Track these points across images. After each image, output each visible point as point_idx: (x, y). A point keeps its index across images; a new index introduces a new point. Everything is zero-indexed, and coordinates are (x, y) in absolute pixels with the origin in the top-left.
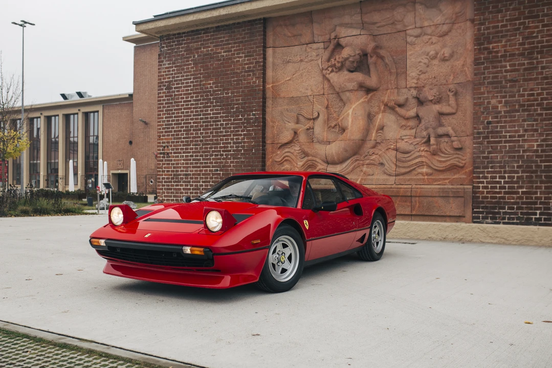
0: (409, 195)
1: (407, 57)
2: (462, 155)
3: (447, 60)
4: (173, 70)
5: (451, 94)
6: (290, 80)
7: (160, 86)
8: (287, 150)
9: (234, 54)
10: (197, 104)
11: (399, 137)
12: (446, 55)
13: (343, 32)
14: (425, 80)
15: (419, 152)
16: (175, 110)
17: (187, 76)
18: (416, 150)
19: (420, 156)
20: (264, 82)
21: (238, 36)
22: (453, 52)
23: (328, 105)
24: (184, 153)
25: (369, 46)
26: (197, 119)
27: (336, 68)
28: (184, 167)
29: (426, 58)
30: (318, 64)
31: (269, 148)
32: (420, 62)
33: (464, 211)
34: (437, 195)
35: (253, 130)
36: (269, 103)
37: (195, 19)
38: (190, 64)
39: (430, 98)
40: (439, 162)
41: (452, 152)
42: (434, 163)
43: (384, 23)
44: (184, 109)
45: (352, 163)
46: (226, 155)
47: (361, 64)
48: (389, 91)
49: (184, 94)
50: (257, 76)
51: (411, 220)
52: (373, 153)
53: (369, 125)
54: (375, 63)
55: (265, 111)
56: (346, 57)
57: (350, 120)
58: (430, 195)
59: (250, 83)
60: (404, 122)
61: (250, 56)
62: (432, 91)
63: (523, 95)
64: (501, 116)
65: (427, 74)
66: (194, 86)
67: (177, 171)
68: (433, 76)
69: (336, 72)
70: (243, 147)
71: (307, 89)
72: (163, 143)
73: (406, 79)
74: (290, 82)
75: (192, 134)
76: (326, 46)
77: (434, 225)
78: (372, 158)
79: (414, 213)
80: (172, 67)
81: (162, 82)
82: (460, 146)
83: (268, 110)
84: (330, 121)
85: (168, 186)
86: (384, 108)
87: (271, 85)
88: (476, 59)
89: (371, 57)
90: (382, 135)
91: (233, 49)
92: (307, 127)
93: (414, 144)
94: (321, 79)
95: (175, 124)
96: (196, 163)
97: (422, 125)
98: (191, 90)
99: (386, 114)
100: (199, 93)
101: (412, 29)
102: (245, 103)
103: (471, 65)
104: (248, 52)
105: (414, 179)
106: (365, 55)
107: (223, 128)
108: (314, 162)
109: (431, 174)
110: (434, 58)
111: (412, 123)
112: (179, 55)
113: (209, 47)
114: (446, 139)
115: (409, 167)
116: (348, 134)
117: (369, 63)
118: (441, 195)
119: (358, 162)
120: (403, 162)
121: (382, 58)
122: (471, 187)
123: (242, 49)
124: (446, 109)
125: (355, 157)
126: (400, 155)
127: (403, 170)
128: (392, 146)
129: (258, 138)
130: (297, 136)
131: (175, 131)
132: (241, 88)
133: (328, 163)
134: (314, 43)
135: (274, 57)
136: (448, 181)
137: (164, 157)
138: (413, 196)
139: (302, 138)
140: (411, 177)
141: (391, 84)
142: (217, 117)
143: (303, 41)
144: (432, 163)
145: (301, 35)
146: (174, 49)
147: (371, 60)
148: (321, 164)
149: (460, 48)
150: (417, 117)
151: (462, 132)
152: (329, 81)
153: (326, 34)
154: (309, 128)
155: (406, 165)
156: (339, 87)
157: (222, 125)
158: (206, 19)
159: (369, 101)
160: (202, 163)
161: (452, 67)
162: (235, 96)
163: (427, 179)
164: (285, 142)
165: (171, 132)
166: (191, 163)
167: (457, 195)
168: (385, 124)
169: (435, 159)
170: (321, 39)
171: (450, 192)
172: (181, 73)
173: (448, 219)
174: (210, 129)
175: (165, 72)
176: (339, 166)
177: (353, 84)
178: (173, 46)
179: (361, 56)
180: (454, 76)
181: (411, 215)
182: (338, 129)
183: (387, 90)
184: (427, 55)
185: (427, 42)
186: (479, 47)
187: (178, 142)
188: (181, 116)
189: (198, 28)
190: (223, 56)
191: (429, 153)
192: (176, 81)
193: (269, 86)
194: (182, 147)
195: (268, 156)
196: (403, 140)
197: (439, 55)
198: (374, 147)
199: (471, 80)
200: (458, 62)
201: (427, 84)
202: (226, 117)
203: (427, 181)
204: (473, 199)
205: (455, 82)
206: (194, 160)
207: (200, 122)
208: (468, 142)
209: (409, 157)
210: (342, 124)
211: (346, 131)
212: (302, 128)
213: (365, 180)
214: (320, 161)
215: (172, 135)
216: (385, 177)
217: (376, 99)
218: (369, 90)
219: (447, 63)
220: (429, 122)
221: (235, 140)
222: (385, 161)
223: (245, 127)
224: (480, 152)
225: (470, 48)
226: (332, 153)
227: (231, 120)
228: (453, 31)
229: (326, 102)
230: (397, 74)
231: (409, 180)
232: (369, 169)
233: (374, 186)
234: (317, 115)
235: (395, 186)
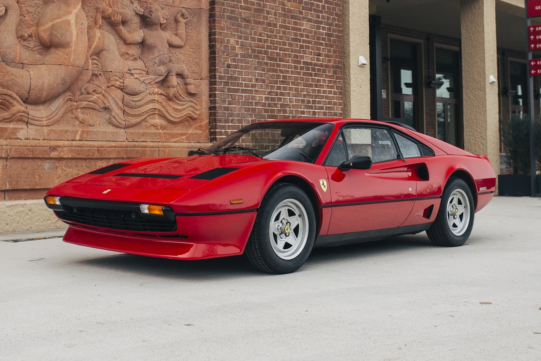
2: (195, 104)
5: (182, 20)
11: (126, 70)
15: (151, 95)
18: (148, 92)
19: (153, 101)
39: (163, 21)
40: (174, 111)
41: (187, 99)
45: (64, 104)
52: (94, 91)
57: (75, 33)
60: (124, 49)
63: (253, 39)
64: (238, 59)
78: (92, 99)
82: (195, 91)
84: (20, 27)
86: (103, 22)
90: (97, 63)
93: (146, 82)
99: (106, 32)
105: (148, 134)
108: (8, 98)
109: (166, 128)
111: (134, 51)
114: (180, 80)
115: (139, 115)
116: (71, 56)
119: (71, 103)
120: (133, 107)
125: (68, 95)
126: (128, 98)
127: (134, 120)
128: (118, 83)
133: (26, 101)
136: (185, 137)
144: (168, 112)
148: (18, 102)
155: (136, 112)
163: (163, 134)
168: (105, 48)
169: (171, 106)
176: (41, 107)
191: (164, 97)
196: (132, 74)
198: (89, 82)
199: (205, 8)
203: (163, 136)
205: (182, 6)
208: (203, 88)
209: (139, 101)
213: (88, 132)
214: (18, 98)
216: (113, 129)
217: (89, 5)
222: (112, 102)
224: (221, 101)
226: (43, 84)
231: (144, 134)
232: (87, 117)
233: (113, 144)
234: (4, 12)
235: (126, 143)
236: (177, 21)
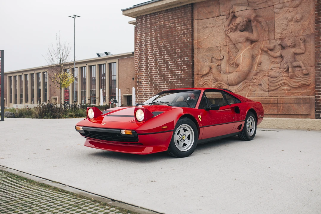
0: (277, 102)
1: (275, 21)
2: (308, 78)
3: (299, 22)
4: (143, 36)
5: (301, 42)
6: (207, 38)
7: (136, 45)
8: (206, 78)
9: (176, 25)
10: (156, 54)
11: (270, 69)
12: (298, 18)
13: (237, 9)
14: (286, 34)
15: (282, 77)
16: (144, 57)
17: (150, 38)
18: (281, 76)
19: (283, 79)
20: (193, 40)
21: (178, 14)
22: (302, 17)
23: (229, 51)
24: (149, 81)
25: (252, 16)
26: (156, 62)
27: (233, 30)
28: (149, 89)
29: (286, 21)
30: (223, 28)
31: (196, 77)
32: (282, 24)
33: (310, 111)
34: (293, 102)
35: (186, 67)
36: (196, 51)
37: (154, 6)
38: (152, 32)
39: (289, 44)
40: (294, 83)
41: (303, 76)
42: (291, 83)
43: (260, 2)
44: (149, 57)
45: (243, 85)
46: (172, 82)
47: (247, 26)
48: (264, 41)
49: (149, 49)
50: (189, 36)
51: (278, 117)
52: (255, 78)
53: (252, 62)
54: (256, 26)
55: (193, 56)
56: (238, 23)
57: (241, 59)
58: (289, 102)
59: (184, 41)
60: (273, 60)
61: (184, 25)
62: (290, 40)
65: (287, 31)
66: (154, 44)
67: (146, 92)
68: (291, 32)
69: (233, 32)
70: (181, 77)
71: (217, 43)
72: (139, 76)
73: (274, 34)
74: (208, 39)
75: (154, 70)
76: (227, 18)
77: (292, 120)
78: (254, 82)
79: (279, 113)
80: (143, 34)
81: (138, 43)
82: (307, 73)
83: (195, 55)
85: (141, 100)
86: (261, 52)
87: (197, 41)
88: (316, 20)
89: (253, 22)
90: (260, 68)
91: (175, 22)
92: (217, 64)
93: (279, 72)
94: (225, 36)
95: (144, 65)
96: (156, 87)
97: (284, 61)
98: (153, 46)
99: (263, 55)
100: (157, 47)
101: (277, 4)
102: (182, 52)
103: (313, 24)
104: (183, 23)
105: (280, 93)
106: (250, 21)
107: (171, 67)
108: (221, 84)
109: (290, 90)
110: (291, 20)
111: (278, 60)
112: (146, 27)
113: (162, 21)
114: (299, 69)
115: (276, 86)
116: (240, 68)
117: (252, 25)
118: (296, 102)
119: (246, 84)
120: (273, 83)
121: (260, 22)
122: (314, 97)
123: (180, 22)
124: (298, 51)
125: (245, 81)
126: (271, 79)
127: (273, 88)
128: (266, 74)
129: (190, 72)
130: (211, 70)
131: (144, 69)
132: (180, 44)
133: (229, 85)
134: (221, 16)
135: (198, 25)
136: (300, 93)
137: (139, 84)
138: (279, 103)
139: (214, 71)
140: (277, 92)
141: (265, 37)
142: (167, 61)
143: (214, 15)
144: (290, 83)
145: (213, 12)
146: (143, 24)
147: (253, 24)
149: (307, 14)
150: (281, 56)
151: (309, 64)
152: (229, 37)
153: (227, 11)
154: (218, 65)
155: (274, 85)
156: (235, 40)
157: (170, 65)
158: (160, 6)
159: (252, 48)
160: (159, 87)
161: (302, 26)
162: (176, 48)
163: (287, 93)
164: (205, 74)
165: (142, 70)
166: (153, 87)
167: (305, 102)
168: (262, 61)
169: (292, 81)
170: (224, 13)
171: (301, 100)
172: (147, 37)
173: (300, 116)
174: (163, 67)
175: (139, 36)
176: (235, 86)
177: (243, 38)
178: (143, 22)
179: (247, 22)
180: (303, 31)
181: (278, 114)
182: (235, 65)
183: (263, 41)
184: (287, 19)
185: (287, 11)
186: (318, 12)
187: (146, 75)
188: (147, 61)
189: (156, 11)
190: (170, 26)
191: (288, 77)
192: (144, 41)
193: (195, 42)
194: (148, 78)
195: (195, 82)
196: (273, 70)
197: (293, 19)
198: (256, 75)
199: (313, 32)
200: (306, 22)
201: (287, 36)
202: (172, 60)
203: (287, 94)
204: (315, 104)
205: (304, 34)
206: (155, 85)
207: (158, 64)
208: (312, 70)
209: (276, 80)
210: (237, 62)
211: (239, 66)
212: (214, 65)
213: (251, 94)
214: (225, 84)
215: (143, 72)
216: (263, 92)
217: (256, 47)
218: (252, 42)
219: (299, 23)
220: (288, 59)
221: (177, 74)
222: (262, 83)
223: (182, 66)
224: (319, 75)
225: (313, 13)
226: (231, 79)
227: (174, 62)
228: (303, 4)
229: (228, 50)
230: (269, 31)
231: (276, 94)
232: (253, 88)
233: (256, 98)
234: (223, 57)
235: (268, 97)
236: (300, 43)
